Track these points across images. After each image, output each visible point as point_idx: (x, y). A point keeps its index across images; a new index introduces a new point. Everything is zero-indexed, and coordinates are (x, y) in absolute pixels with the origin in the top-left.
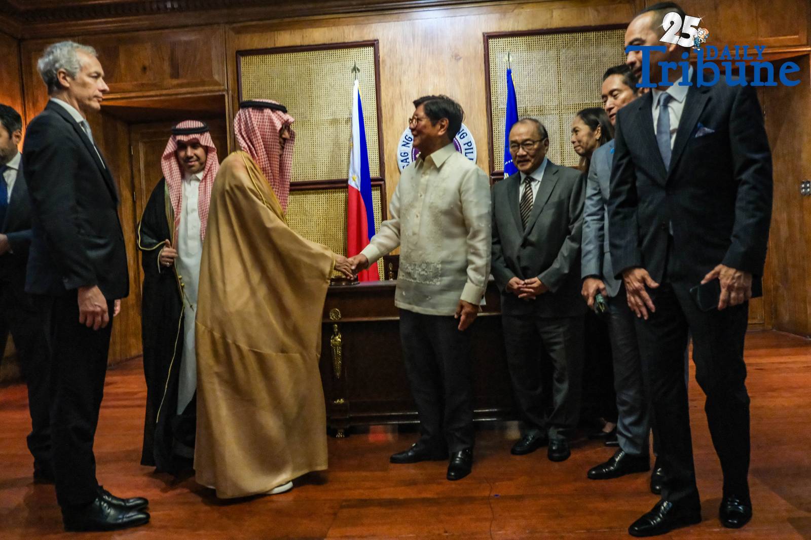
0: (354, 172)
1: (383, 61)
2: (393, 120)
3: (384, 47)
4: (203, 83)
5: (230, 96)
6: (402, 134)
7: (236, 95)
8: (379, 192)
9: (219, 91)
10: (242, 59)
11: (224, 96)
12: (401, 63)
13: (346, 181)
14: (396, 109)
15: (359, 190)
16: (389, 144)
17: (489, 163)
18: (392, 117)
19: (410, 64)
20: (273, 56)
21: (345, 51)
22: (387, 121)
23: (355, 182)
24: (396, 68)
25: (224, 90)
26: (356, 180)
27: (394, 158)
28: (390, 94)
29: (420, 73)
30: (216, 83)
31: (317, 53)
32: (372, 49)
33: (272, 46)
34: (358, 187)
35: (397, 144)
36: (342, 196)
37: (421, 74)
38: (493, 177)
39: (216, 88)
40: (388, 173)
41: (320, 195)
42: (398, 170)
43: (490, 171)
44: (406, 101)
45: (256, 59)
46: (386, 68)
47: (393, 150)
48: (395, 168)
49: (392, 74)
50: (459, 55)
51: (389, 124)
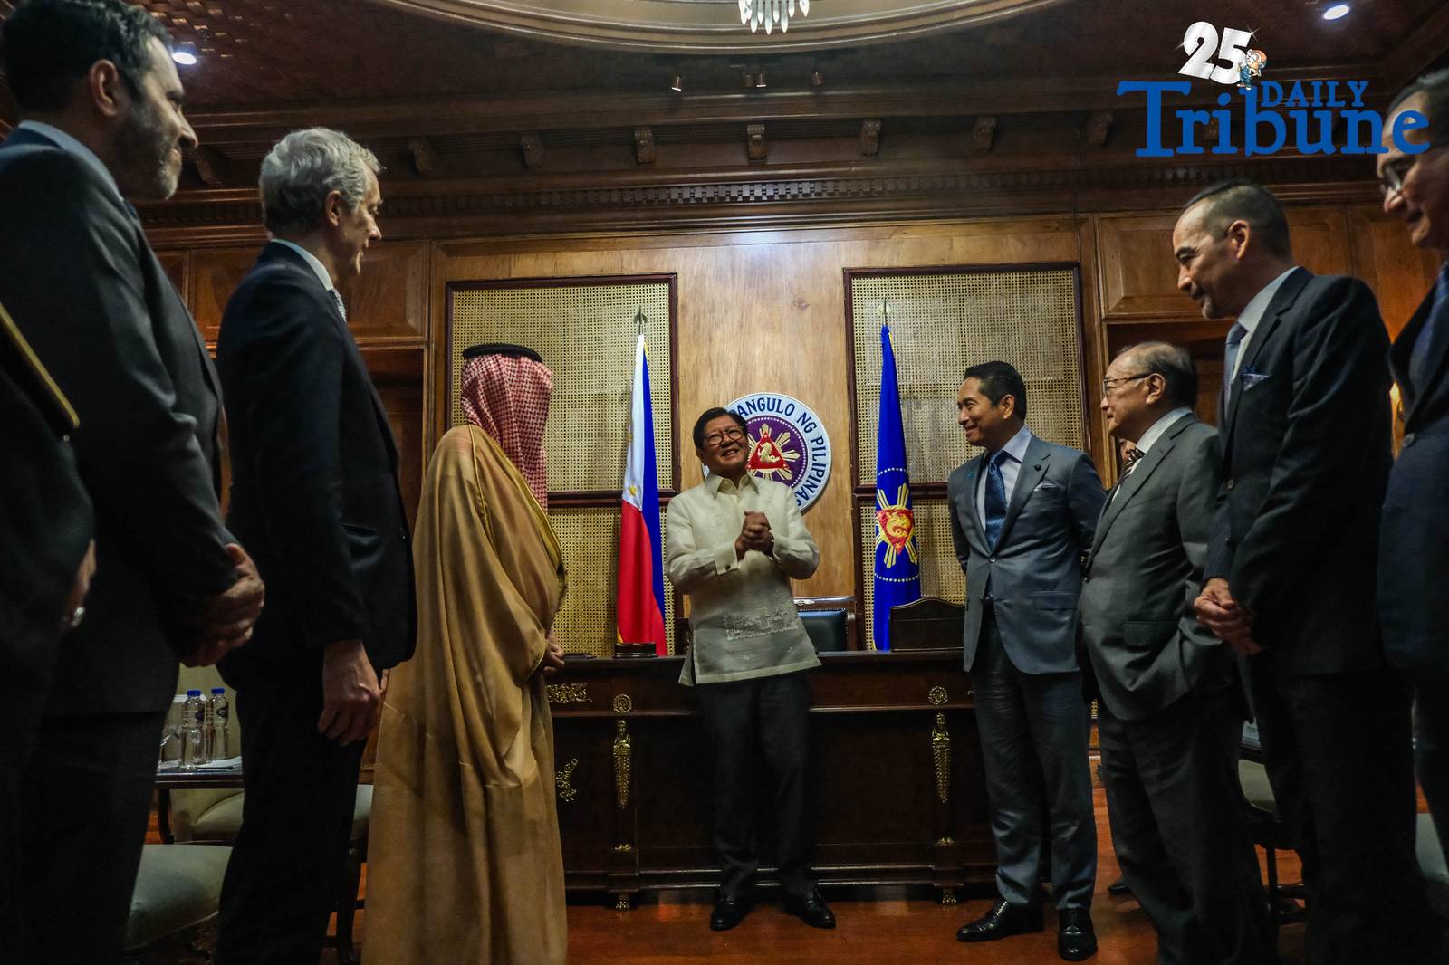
0: (633, 479)
1: (684, 307)
2: (697, 399)
3: (685, 284)
4: (388, 330)
5: (432, 351)
7: (442, 351)
9: (414, 343)
10: (456, 295)
11: (422, 350)
12: (712, 311)
13: (619, 495)
14: (701, 383)
15: (641, 509)
17: (851, 472)
18: (696, 394)
19: (726, 312)
20: (506, 292)
21: (623, 288)
22: (686, 400)
23: (633, 496)
24: (704, 317)
25: (421, 343)
26: (636, 493)
28: (693, 358)
29: (741, 326)
30: (413, 332)
31: (577, 290)
32: (666, 286)
33: (506, 276)
34: (637, 504)
36: (608, 519)
37: (744, 329)
38: (857, 496)
39: (409, 338)
40: (686, 483)
41: (572, 517)
43: (852, 485)
44: (718, 369)
45: (477, 295)
46: (688, 318)
49: (698, 327)
50: (804, 301)
51: (689, 405)
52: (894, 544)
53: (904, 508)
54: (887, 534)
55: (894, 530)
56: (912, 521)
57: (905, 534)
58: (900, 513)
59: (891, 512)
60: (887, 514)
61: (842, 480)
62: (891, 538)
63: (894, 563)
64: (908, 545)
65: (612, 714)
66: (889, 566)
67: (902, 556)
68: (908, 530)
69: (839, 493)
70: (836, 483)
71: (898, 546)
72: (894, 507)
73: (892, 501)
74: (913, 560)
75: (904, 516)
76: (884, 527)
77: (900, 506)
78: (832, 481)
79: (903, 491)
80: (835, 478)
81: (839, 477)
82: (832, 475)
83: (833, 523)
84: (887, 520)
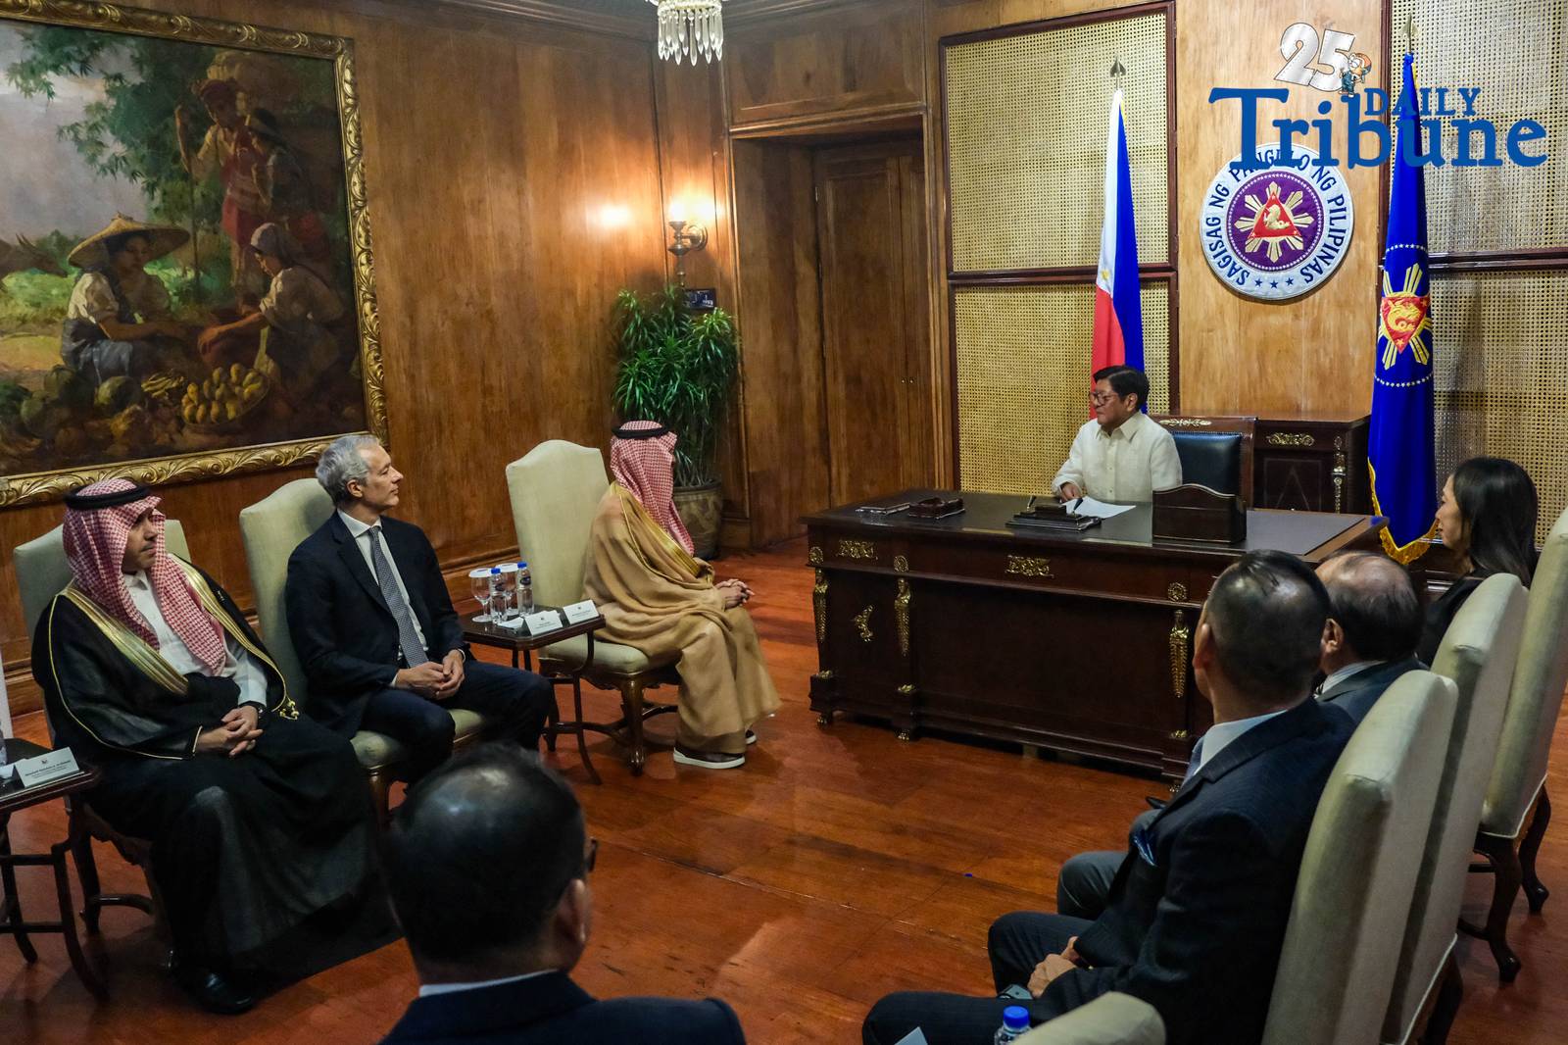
0: (1105, 262)
1: (1184, 40)
2: (1197, 154)
3: (1184, 12)
4: (891, 98)
5: (930, 117)
6: (1210, 181)
7: (939, 116)
8: (1166, 291)
9: (915, 109)
10: (948, 51)
11: (921, 116)
12: (1216, 43)
13: (1093, 272)
14: (1201, 134)
15: (1112, 296)
16: (1187, 201)
17: (1378, 239)
18: (1194, 149)
19: (1232, 44)
20: (996, 43)
21: (1116, 24)
22: (1185, 157)
23: (1106, 281)
24: (1207, 52)
25: (919, 109)
26: (1108, 275)
27: (1196, 226)
28: (1193, 106)
29: (1250, 59)
30: (913, 97)
31: (1067, 32)
32: (1163, 17)
33: (995, 25)
34: (1109, 289)
35: (1202, 201)
37: (1253, 62)
39: (909, 104)
40: (1184, 256)
42: (1201, 253)
43: (1378, 255)
44: (1222, 115)
45: (968, 50)
46: (1188, 55)
47: (1195, 211)
48: (1197, 247)
49: (1199, 64)
50: (1328, 18)
51: (1188, 162)
52: (1395, 340)
53: (1412, 295)
54: (1388, 327)
55: (1397, 321)
56: (1426, 311)
57: (1410, 328)
58: (1406, 301)
59: (1394, 300)
60: (1390, 303)
61: (1365, 249)
62: (1392, 332)
63: (1393, 363)
64: (1415, 342)
65: (892, 573)
66: (1387, 367)
67: (1405, 356)
68: (1417, 323)
69: (1362, 264)
70: (1358, 254)
71: (1400, 342)
72: (1399, 293)
73: (1397, 286)
74: (1421, 358)
75: (1412, 305)
76: (1385, 319)
77: (1409, 292)
78: (1353, 250)
79: (1413, 273)
80: (1358, 246)
81: (1362, 244)
82: (1353, 243)
83: (1352, 303)
84: (1389, 310)
